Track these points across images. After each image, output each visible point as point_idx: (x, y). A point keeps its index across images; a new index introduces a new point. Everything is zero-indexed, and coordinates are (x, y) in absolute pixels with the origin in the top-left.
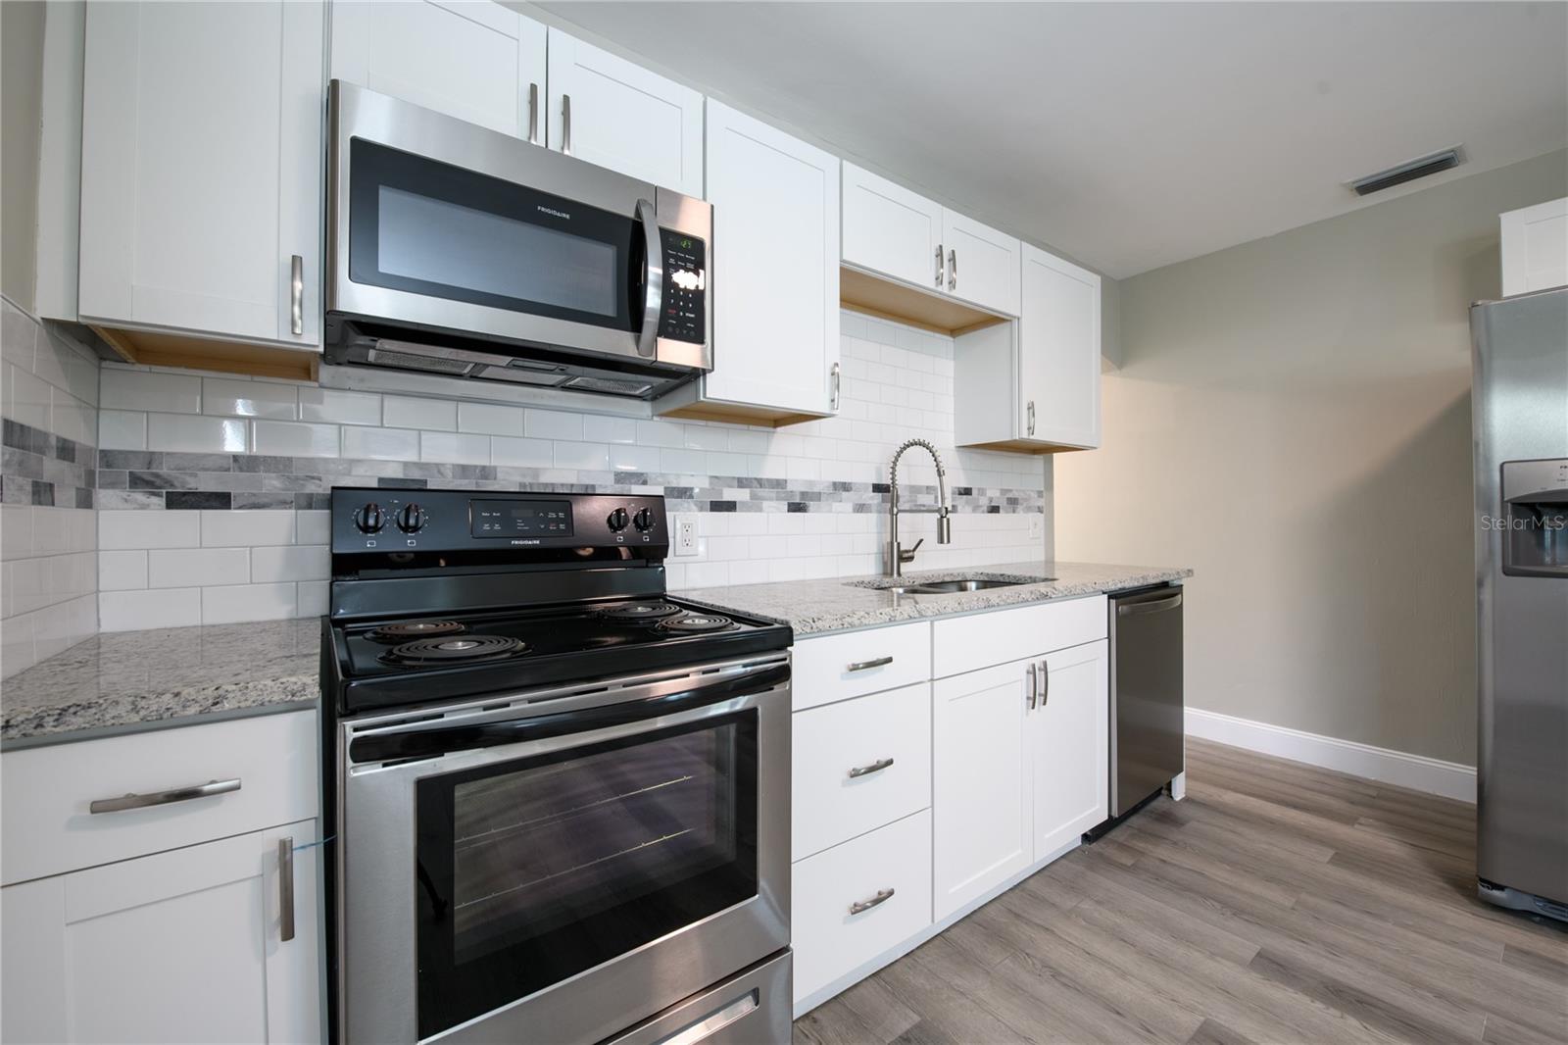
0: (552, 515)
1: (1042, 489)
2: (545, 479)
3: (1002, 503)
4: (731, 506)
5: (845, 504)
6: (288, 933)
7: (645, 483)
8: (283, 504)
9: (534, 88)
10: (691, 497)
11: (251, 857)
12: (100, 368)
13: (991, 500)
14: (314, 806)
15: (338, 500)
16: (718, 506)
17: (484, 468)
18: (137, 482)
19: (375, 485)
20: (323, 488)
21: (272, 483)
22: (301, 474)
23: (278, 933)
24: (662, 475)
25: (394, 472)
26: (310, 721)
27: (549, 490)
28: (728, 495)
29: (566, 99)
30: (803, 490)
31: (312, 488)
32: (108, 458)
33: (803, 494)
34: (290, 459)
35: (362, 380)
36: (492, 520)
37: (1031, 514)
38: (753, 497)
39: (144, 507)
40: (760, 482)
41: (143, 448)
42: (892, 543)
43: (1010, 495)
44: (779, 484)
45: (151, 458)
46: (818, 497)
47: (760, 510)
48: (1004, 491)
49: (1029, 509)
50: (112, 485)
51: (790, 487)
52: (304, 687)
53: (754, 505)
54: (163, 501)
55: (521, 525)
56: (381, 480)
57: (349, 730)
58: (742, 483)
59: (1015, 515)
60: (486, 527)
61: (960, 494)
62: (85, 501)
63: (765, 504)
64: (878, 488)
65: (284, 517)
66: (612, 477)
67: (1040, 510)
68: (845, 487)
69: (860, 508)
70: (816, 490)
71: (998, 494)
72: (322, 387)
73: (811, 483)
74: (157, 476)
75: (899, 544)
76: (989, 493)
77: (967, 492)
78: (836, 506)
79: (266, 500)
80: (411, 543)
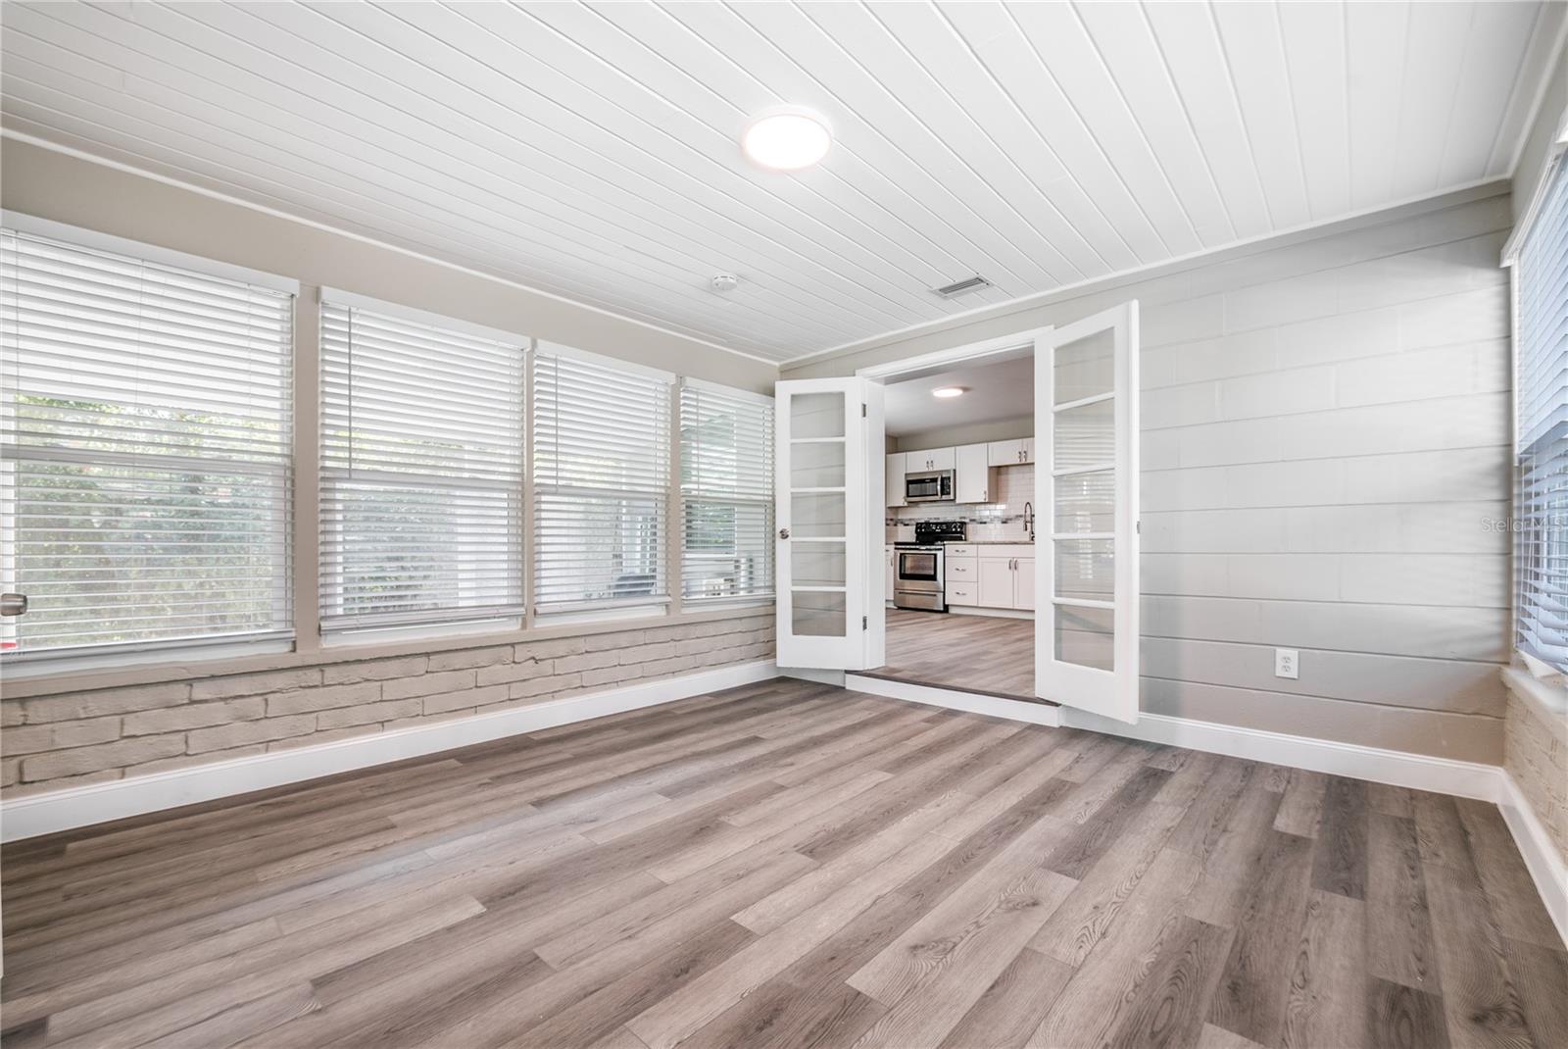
46: (1011, 519)
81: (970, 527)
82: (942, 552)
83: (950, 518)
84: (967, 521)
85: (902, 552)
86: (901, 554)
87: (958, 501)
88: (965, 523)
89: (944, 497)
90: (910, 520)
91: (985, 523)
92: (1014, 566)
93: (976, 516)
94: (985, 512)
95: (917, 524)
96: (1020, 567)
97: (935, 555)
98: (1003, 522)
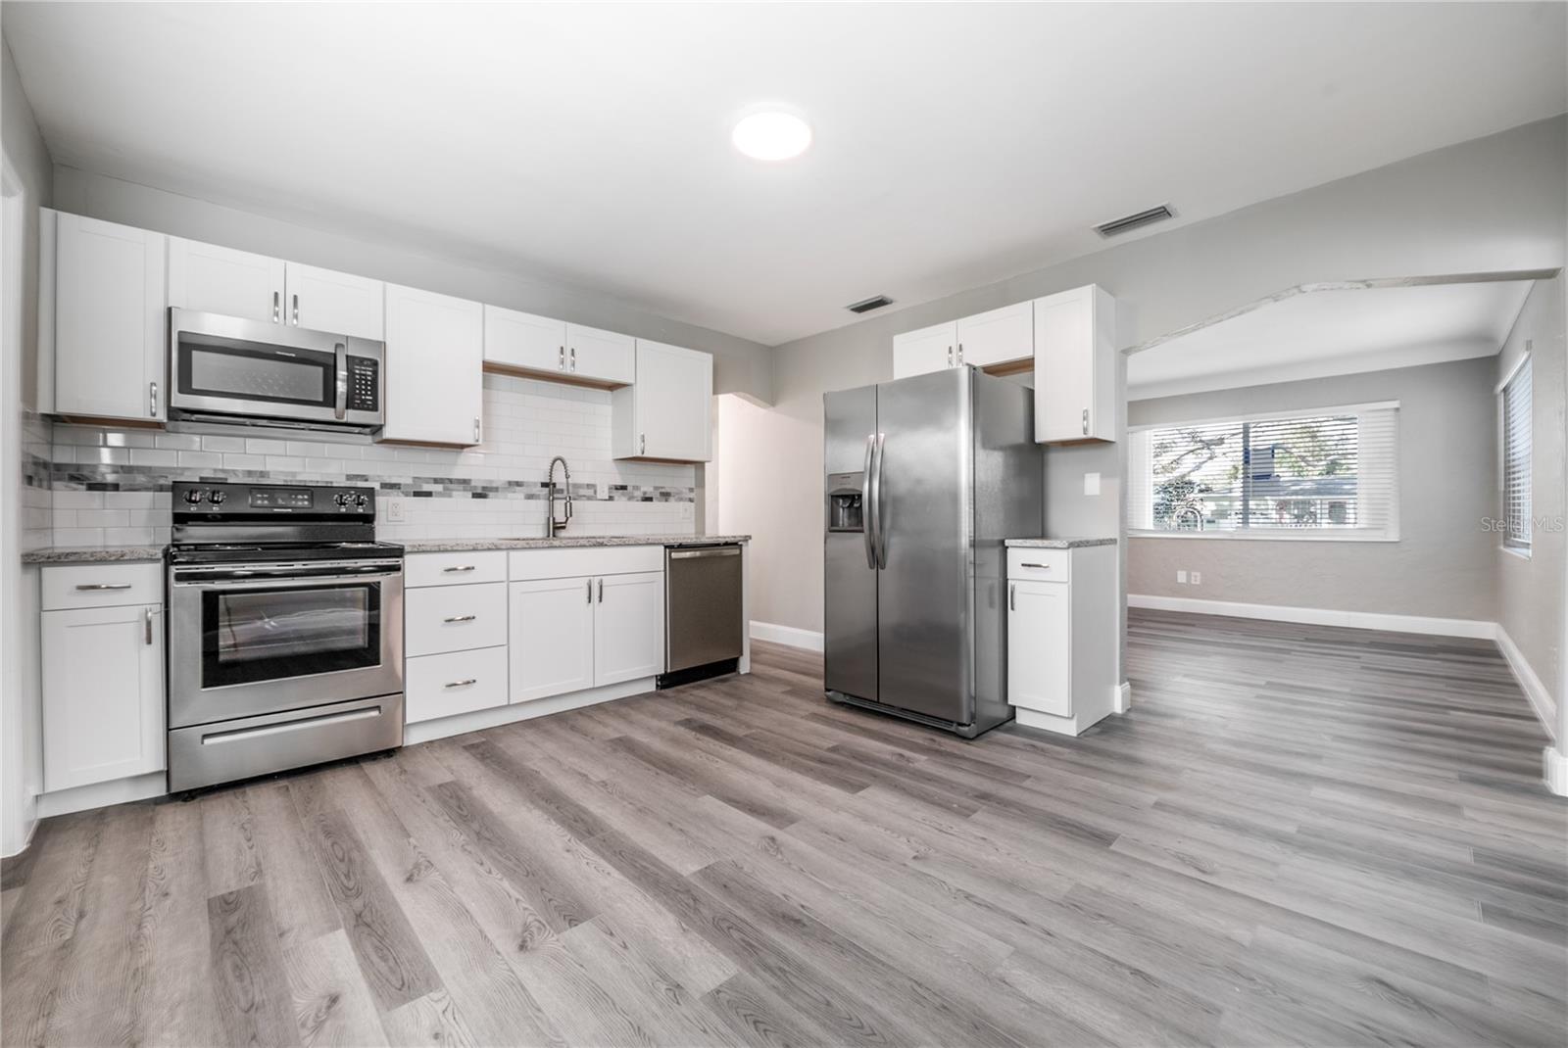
0: (300, 497)
1: (693, 486)
2: (300, 478)
3: (656, 494)
4: (429, 494)
5: (518, 495)
6: (149, 642)
7: (366, 480)
8: (147, 489)
9: (276, 294)
10: (399, 488)
11: (135, 614)
12: (53, 426)
13: (645, 493)
14: (160, 599)
15: (177, 488)
16: (417, 494)
17: (261, 472)
18: (73, 478)
19: (198, 480)
20: (169, 482)
21: (141, 479)
22: (156, 475)
23: (145, 642)
24: (379, 476)
25: (208, 474)
26: (159, 567)
27: (302, 484)
28: (426, 488)
29: (295, 297)
30: (485, 485)
31: (162, 481)
32: (58, 467)
33: (484, 488)
34: (150, 468)
35: (189, 428)
36: (263, 499)
37: (682, 503)
38: (445, 489)
39: (75, 489)
40: (451, 481)
41: (74, 462)
42: (549, 519)
43: (663, 490)
44: (465, 482)
45: (78, 467)
46: (496, 489)
47: (450, 496)
48: (656, 488)
49: (681, 499)
50: (59, 479)
51: (473, 484)
52: (156, 554)
53: (447, 493)
54: (84, 487)
55: (280, 502)
56: (201, 478)
57: (173, 570)
58: (436, 481)
59: (667, 503)
60: (259, 502)
61: (617, 489)
62: (50, 488)
63: (454, 493)
64: (544, 485)
65: (146, 497)
66: (344, 478)
67: (691, 500)
68: (518, 484)
69: (530, 497)
70: (494, 485)
71: (651, 489)
72: (168, 432)
73: (491, 481)
74: (82, 475)
75: (554, 519)
76: (643, 489)
77: (624, 488)
78: (510, 495)
79: (137, 487)
80: (216, 509)
88: (370, 492)
92: (596, 592)
93: (401, 474)
96: (607, 594)
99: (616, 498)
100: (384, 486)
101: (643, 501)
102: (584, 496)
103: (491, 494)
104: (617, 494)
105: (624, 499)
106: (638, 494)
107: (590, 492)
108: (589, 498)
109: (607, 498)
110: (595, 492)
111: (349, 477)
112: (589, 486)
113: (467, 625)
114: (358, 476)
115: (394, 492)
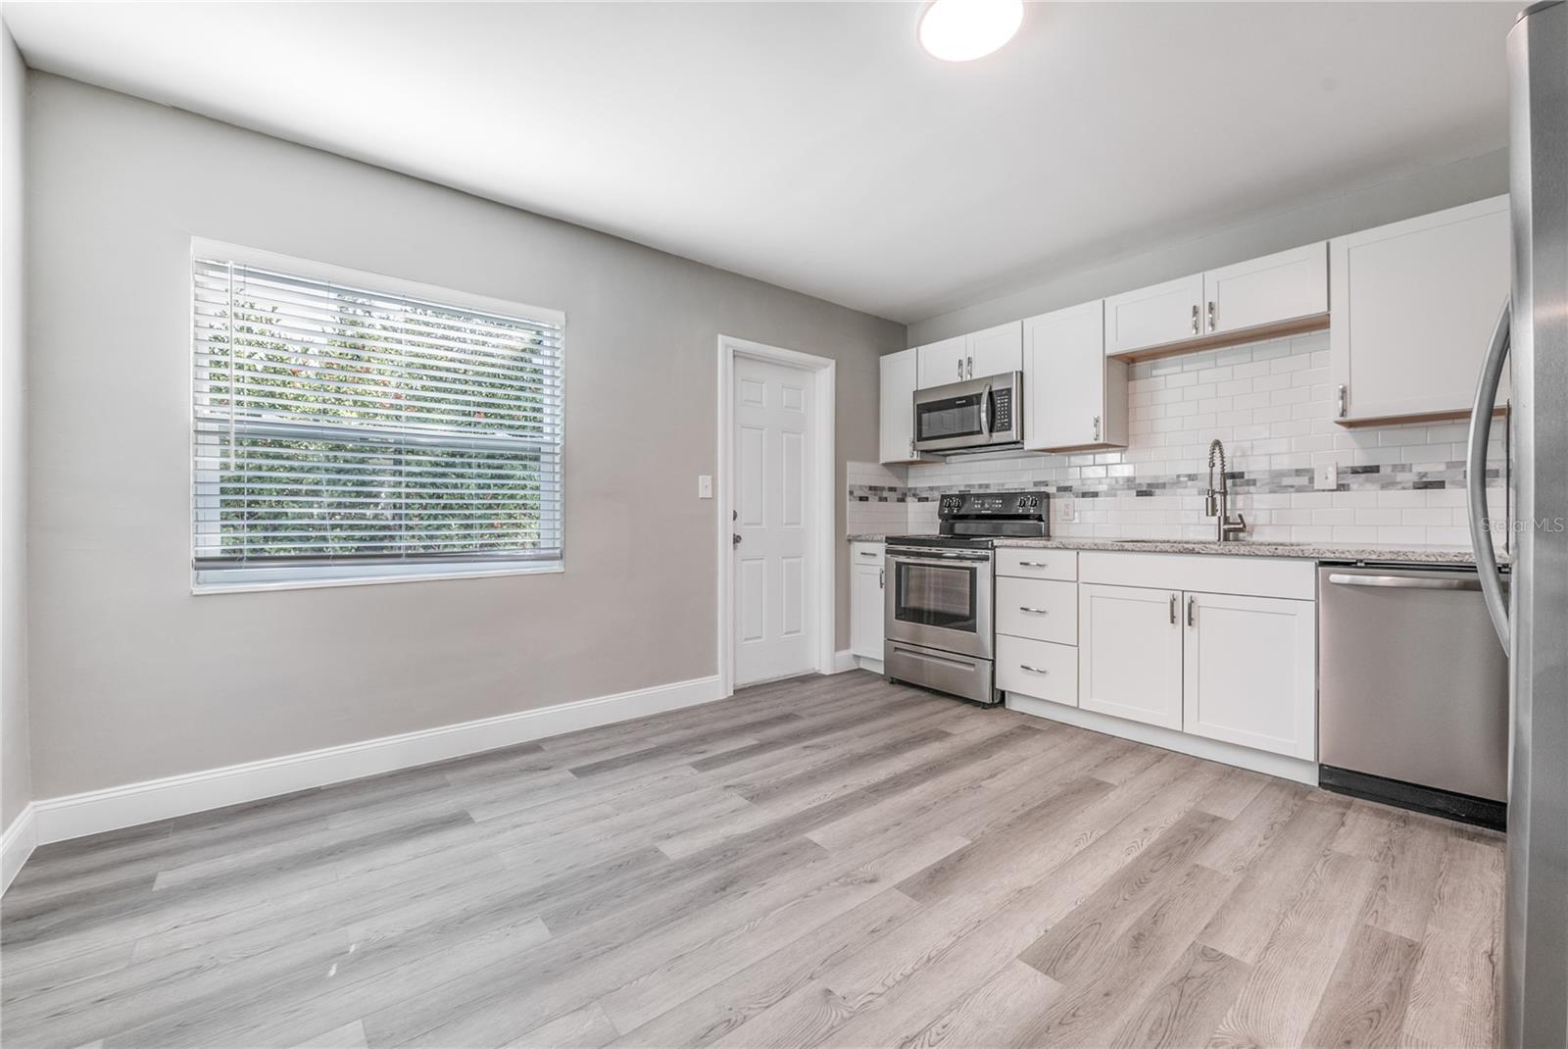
0: (997, 501)
5: (1187, 490)
7: (1045, 486)
10: (1071, 491)
16: (1087, 495)
17: (987, 485)
24: (1054, 481)
25: (962, 489)
28: (1093, 488)
30: (1150, 482)
33: (1149, 485)
38: (1110, 488)
39: (914, 502)
44: (1127, 480)
45: (915, 489)
46: (1163, 486)
47: (1115, 496)
51: (1138, 482)
53: (1112, 492)
54: (917, 500)
55: (986, 505)
61: (1355, 472)
62: (905, 501)
63: (1119, 492)
68: (1188, 477)
70: (1161, 481)
73: (1156, 477)
74: (916, 493)
77: (1371, 469)
79: (935, 499)
81: (1058, 504)
82: (988, 565)
83: (1012, 484)
84: (1051, 490)
85: (902, 559)
86: (899, 565)
87: (1028, 445)
88: (1047, 496)
89: (998, 437)
90: (931, 489)
91: (1095, 495)
92: (1184, 612)
93: (1073, 478)
94: (1096, 471)
95: (943, 497)
96: (1203, 616)
97: (973, 572)
98: (1140, 494)
99: (1354, 486)
100: (1060, 489)
101: (1415, 488)
102: (1292, 487)
103: (1157, 491)
104: (1354, 481)
105: (1376, 486)
106: (1409, 477)
107: (1304, 480)
108: (1300, 489)
109: (1335, 488)
110: (1311, 480)
111: (1036, 484)
112: (1298, 472)
113: (1040, 618)
114: (1040, 482)
115: (1067, 494)
